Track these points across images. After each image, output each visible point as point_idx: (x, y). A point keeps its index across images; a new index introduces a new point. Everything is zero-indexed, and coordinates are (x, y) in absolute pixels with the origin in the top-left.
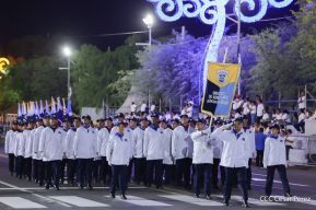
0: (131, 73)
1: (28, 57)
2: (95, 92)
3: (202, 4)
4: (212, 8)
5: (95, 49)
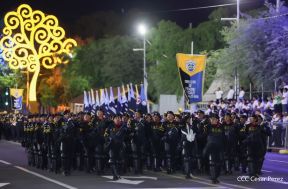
0: (216, 54)
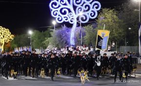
0: (49, 38)
2: (39, 44)
3: (70, 18)
4: (72, 19)
5: (38, 32)
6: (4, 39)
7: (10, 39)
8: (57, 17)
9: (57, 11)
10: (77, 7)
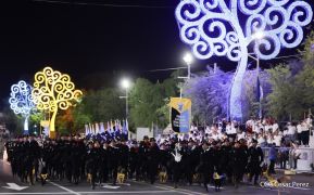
1: (97, 88)
2: (147, 116)
3: (229, 45)
4: (236, 48)
5: (147, 82)
6: (55, 102)
7: (73, 102)
8: (196, 42)
9: (196, 27)
10: (247, 16)
